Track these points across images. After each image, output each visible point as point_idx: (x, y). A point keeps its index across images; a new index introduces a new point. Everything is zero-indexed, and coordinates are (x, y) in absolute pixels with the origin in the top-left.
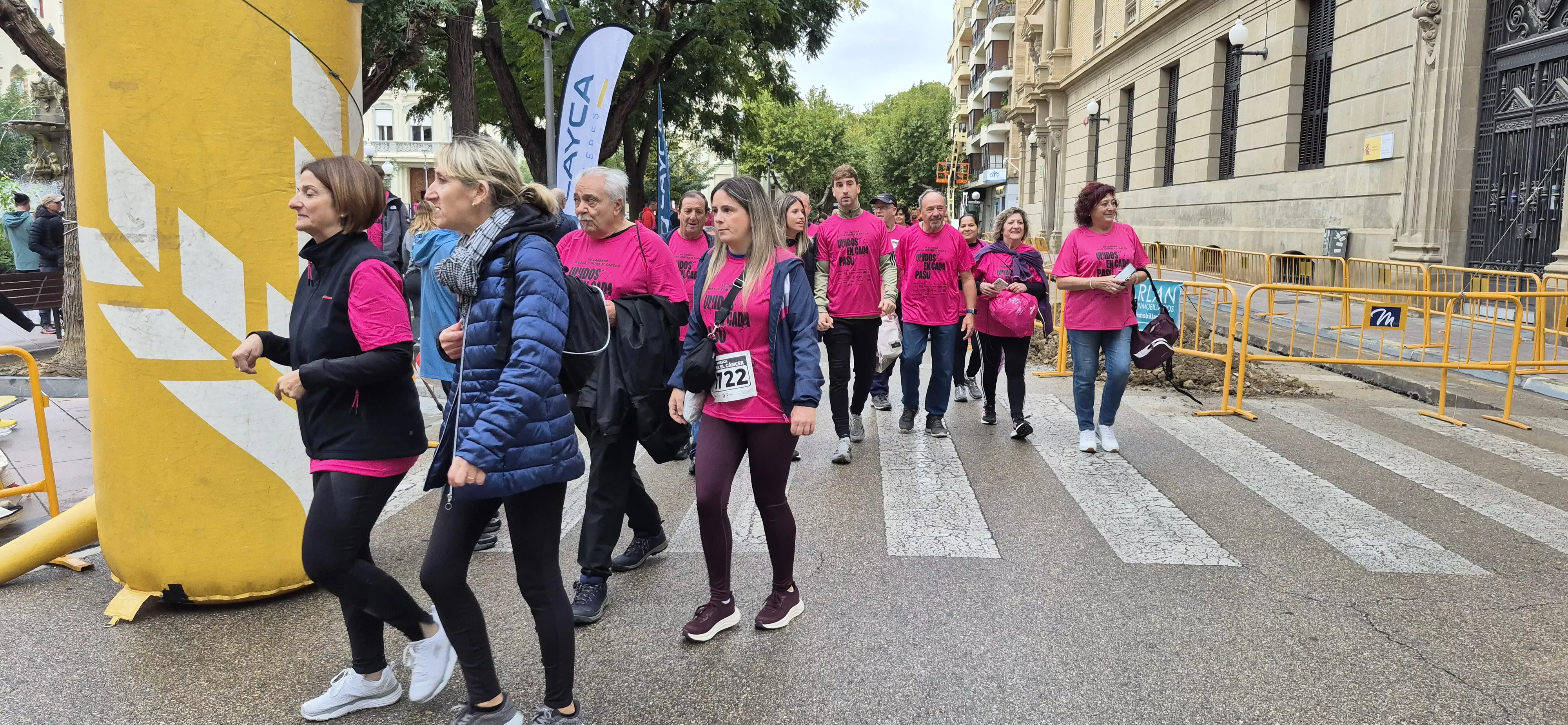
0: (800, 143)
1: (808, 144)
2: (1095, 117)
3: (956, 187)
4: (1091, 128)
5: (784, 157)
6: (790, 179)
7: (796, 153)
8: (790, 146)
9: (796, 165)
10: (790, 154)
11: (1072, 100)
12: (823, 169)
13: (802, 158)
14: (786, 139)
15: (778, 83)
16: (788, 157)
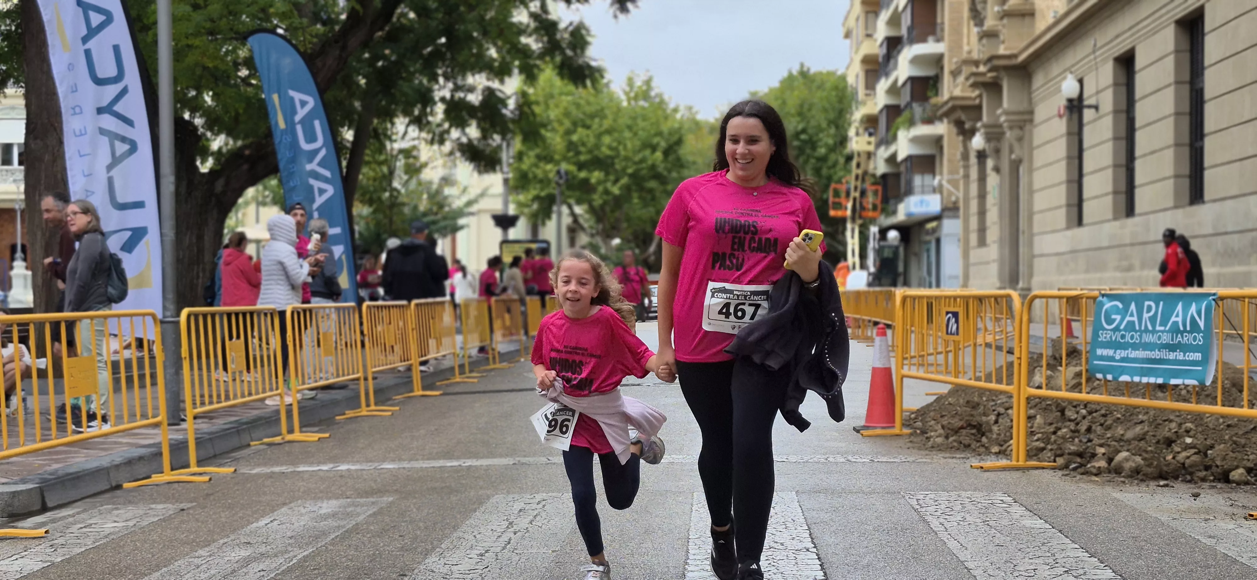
0: (612, 158)
1: (627, 159)
2: (1075, 103)
3: (859, 222)
4: (1070, 121)
5: (586, 181)
6: (598, 214)
7: (607, 174)
8: (598, 163)
9: (607, 192)
10: (596, 176)
11: (1038, 80)
12: (650, 197)
13: (616, 181)
14: (590, 152)
15: (569, 53)
16: (593, 181)
